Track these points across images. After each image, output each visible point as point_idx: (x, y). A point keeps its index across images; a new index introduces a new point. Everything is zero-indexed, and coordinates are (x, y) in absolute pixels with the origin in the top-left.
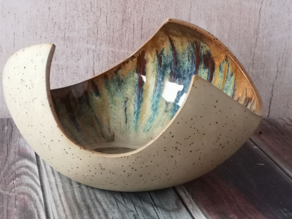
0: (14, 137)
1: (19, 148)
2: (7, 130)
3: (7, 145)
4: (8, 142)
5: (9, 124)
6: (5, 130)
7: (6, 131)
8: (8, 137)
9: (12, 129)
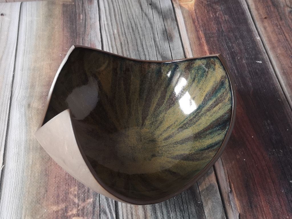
0: (87, 28)
1: (91, 44)
2: (82, 19)
3: (83, 40)
4: (83, 36)
5: (84, 12)
6: (80, 19)
7: (81, 21)
8: (83, 28)
9: (86, 17)
